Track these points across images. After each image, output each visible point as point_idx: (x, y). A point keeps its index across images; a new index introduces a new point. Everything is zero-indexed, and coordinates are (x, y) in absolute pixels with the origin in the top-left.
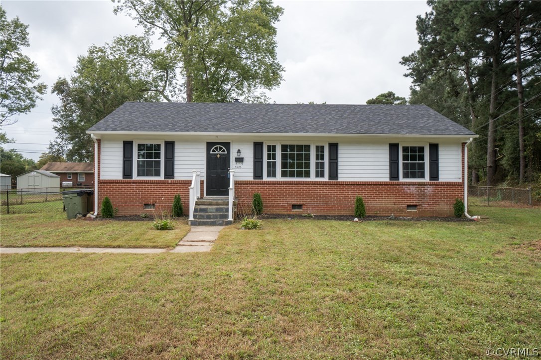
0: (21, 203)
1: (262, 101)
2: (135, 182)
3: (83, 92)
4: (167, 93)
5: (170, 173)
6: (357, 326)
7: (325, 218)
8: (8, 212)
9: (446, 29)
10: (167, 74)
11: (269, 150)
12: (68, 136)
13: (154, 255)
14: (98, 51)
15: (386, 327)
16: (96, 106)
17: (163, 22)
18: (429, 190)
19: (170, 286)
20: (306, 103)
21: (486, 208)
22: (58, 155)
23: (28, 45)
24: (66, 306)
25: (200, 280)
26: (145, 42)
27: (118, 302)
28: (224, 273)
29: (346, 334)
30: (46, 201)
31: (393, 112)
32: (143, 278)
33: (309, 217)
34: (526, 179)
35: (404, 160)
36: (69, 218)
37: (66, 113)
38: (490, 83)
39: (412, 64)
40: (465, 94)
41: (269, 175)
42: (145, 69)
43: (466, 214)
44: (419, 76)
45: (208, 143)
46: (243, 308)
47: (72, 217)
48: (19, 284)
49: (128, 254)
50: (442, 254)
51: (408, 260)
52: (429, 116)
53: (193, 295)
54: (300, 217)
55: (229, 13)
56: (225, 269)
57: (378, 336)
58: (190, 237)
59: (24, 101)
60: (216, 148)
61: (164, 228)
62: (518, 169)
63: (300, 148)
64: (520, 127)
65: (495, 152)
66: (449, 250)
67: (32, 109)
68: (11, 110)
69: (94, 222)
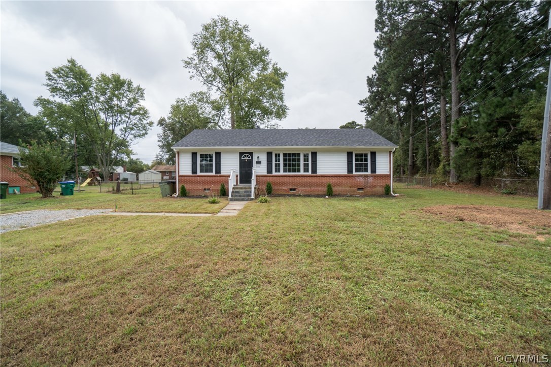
0: (140, 189)
1: (276, 127)
2: (199, 176)
3: (174, 124)
4: (220, 124)
5: (218, 170)
6: (309, 255)
7: (309, 196)
8: (133, 194)
9: (383, 84)
10: (220, 112)
11: (276, 157)
12: (166, 150)
13: (204, 217)
14: (181, 101)
15: (325, 256)
16: (181, 132)
17: (218, 83)
18: (370, 179)
19: (209, 234)
20: (304, 128)
21: (406, 190)
22: (161, 161)
23: (144, 100)
24: (152, 244)
25: (227, 231)
26: (207, 94)
27: (179, 242)
28: (241, 227)
29: (301, 260)
30: (153, 187)
31: (350, 133)
32: (195, 230)
33: (299, 196)
34: (430, 172)
35: (356, 161)
36: (163, 197)
37: (165, 137)
38: (410, 116)
39: (366, 105)
40: (396, 122)
41: (276, 171)
42: (207, 111)
43: (392, 193)
44: (370, 111)
45: (240, 153)
46: (247, 246)
47: (164, 196)
48: (130, 231)
49: (190, 217)
50: (371, 216)
51: (350, 219)
52: (371, 135)
53: (221, 239)
54: (294, 196)
55: (256, 76)
56: (243, 225)
57: (319, 260)
58: (228, 207)
59: (142, 131)
60: (245, 156)
61: (214, 202)
62: (426, 167)
63: (294, 154)
64: (427, 141)
65: (413, 156)
66: (375, 214)
67: (146, 136)
68: (135, 137)
69: (176, 199)
